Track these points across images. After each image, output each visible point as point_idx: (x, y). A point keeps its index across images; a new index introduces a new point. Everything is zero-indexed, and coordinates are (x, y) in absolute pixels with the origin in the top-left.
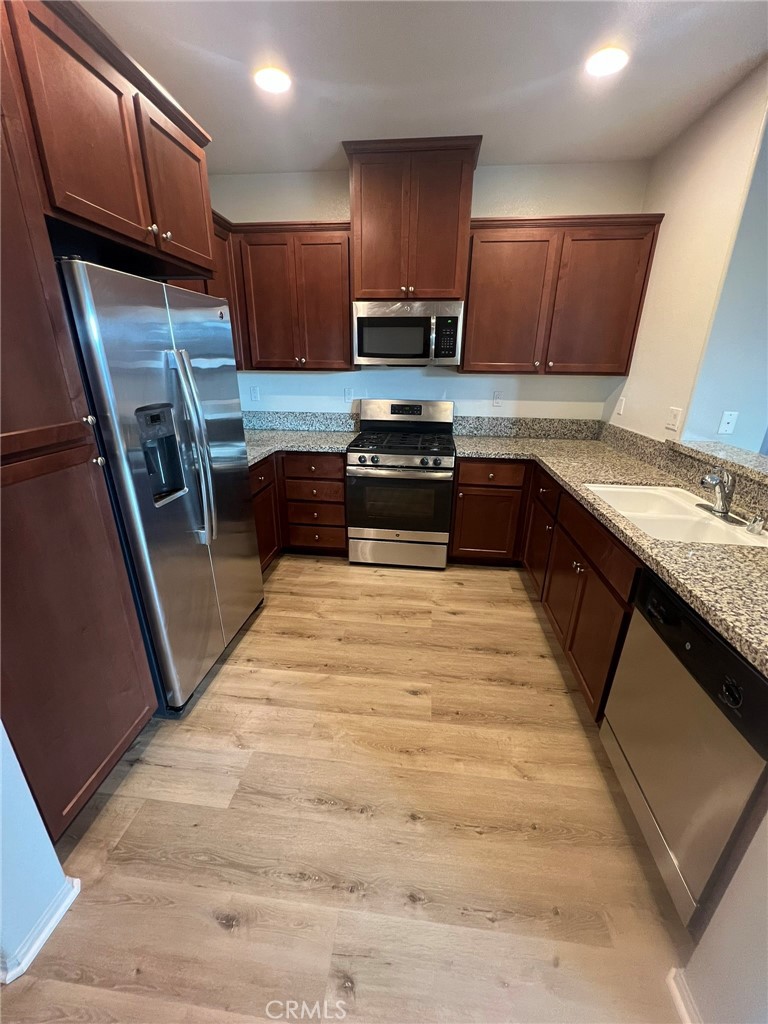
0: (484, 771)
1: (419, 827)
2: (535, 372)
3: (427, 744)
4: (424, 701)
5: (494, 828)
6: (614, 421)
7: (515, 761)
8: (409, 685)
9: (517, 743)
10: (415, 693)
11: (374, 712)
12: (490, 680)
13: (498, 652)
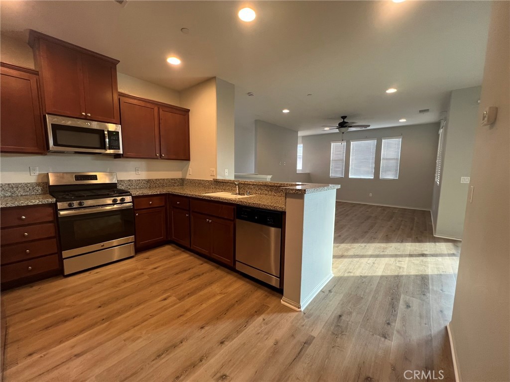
0: (212, 301)
1: (207, 328)
2: (157, 159)
3: (186, 308)
4: (173, 299)
5: (227, 310)
6: (188, 177)
7: (219, 292)
8: (159, 299)
9: (215, 288)
10: (165, 299)
11: (152, 316)
12: (190, 279)
13: (185, 271)
